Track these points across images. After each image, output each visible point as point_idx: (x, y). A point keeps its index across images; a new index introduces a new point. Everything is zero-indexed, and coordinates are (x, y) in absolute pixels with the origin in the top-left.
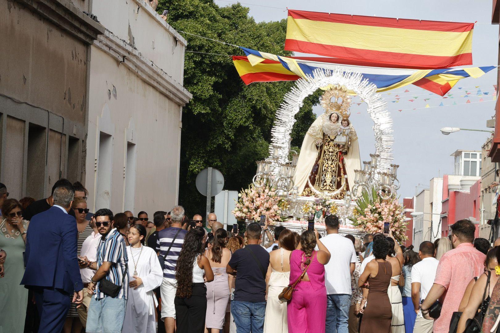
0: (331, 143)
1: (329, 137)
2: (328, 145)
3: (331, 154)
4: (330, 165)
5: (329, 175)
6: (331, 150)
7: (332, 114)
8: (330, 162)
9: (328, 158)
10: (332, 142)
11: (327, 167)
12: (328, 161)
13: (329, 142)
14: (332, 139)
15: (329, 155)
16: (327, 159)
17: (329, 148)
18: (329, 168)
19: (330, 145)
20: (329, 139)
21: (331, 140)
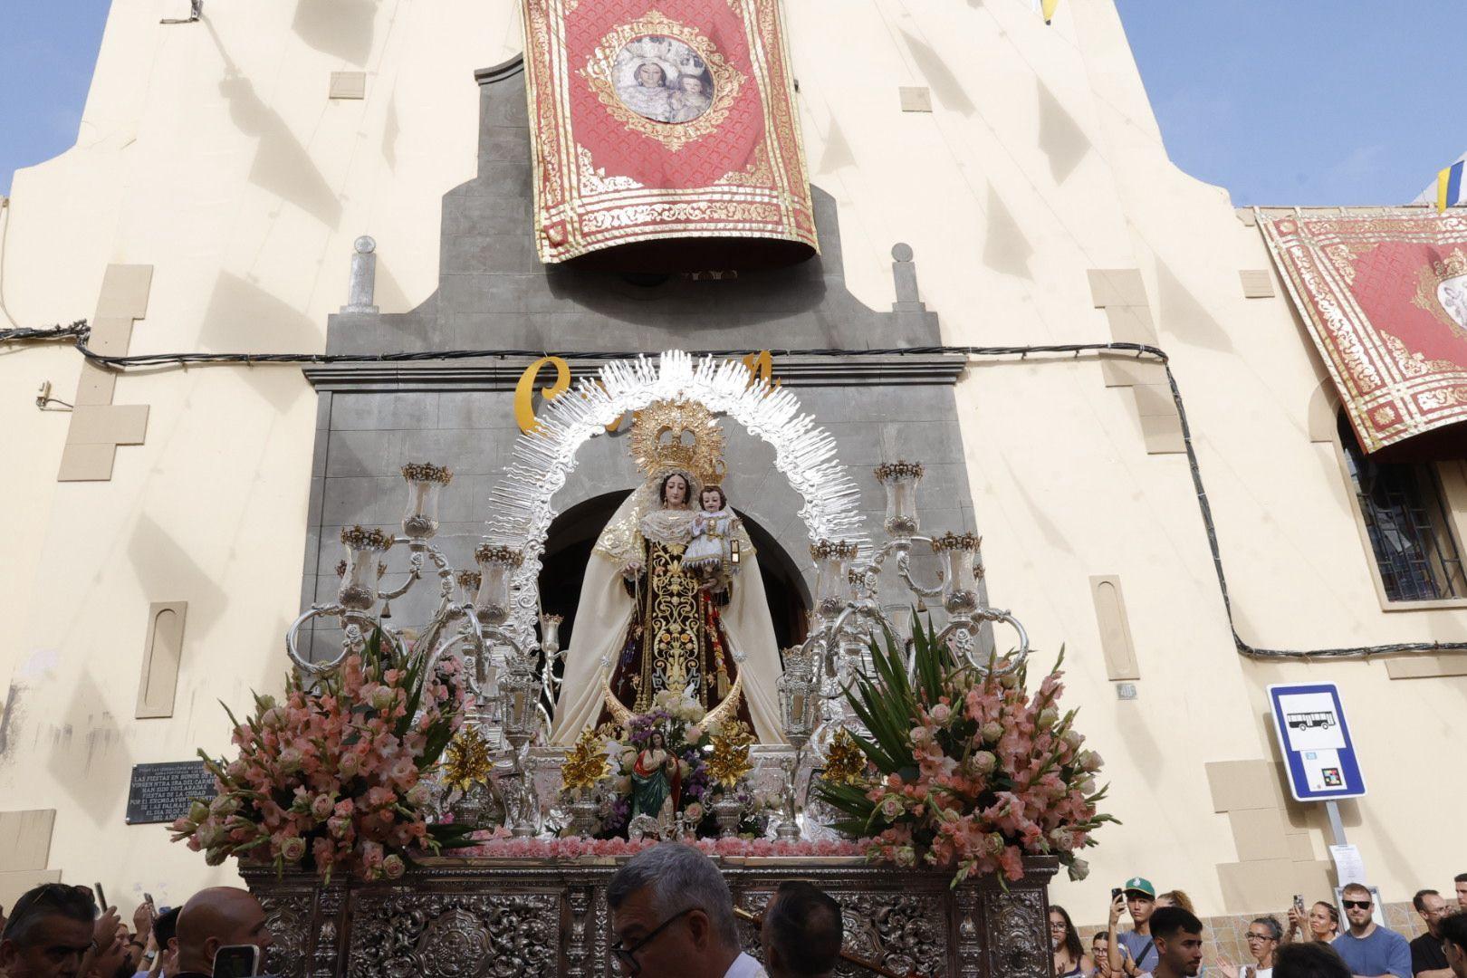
0: (675, 567)
1: (665, 549)
2: (665, 572)
3: (675, 600)
4: (676, 635)
5: (676, 667)
6: (675, 588)
7: (668, 477)
8: (675, 627)
9: (667, 613)
10: (676, 562)
11: (668, 643)
12: (668, 622)
13: (667, 563)
14: (675, 553)
15: (670, 602)
16: (665, 618)
17: (667, 581)
18: (676, 644)
19: (669, 574)
20: (667, 556)
21: (673, 558)
